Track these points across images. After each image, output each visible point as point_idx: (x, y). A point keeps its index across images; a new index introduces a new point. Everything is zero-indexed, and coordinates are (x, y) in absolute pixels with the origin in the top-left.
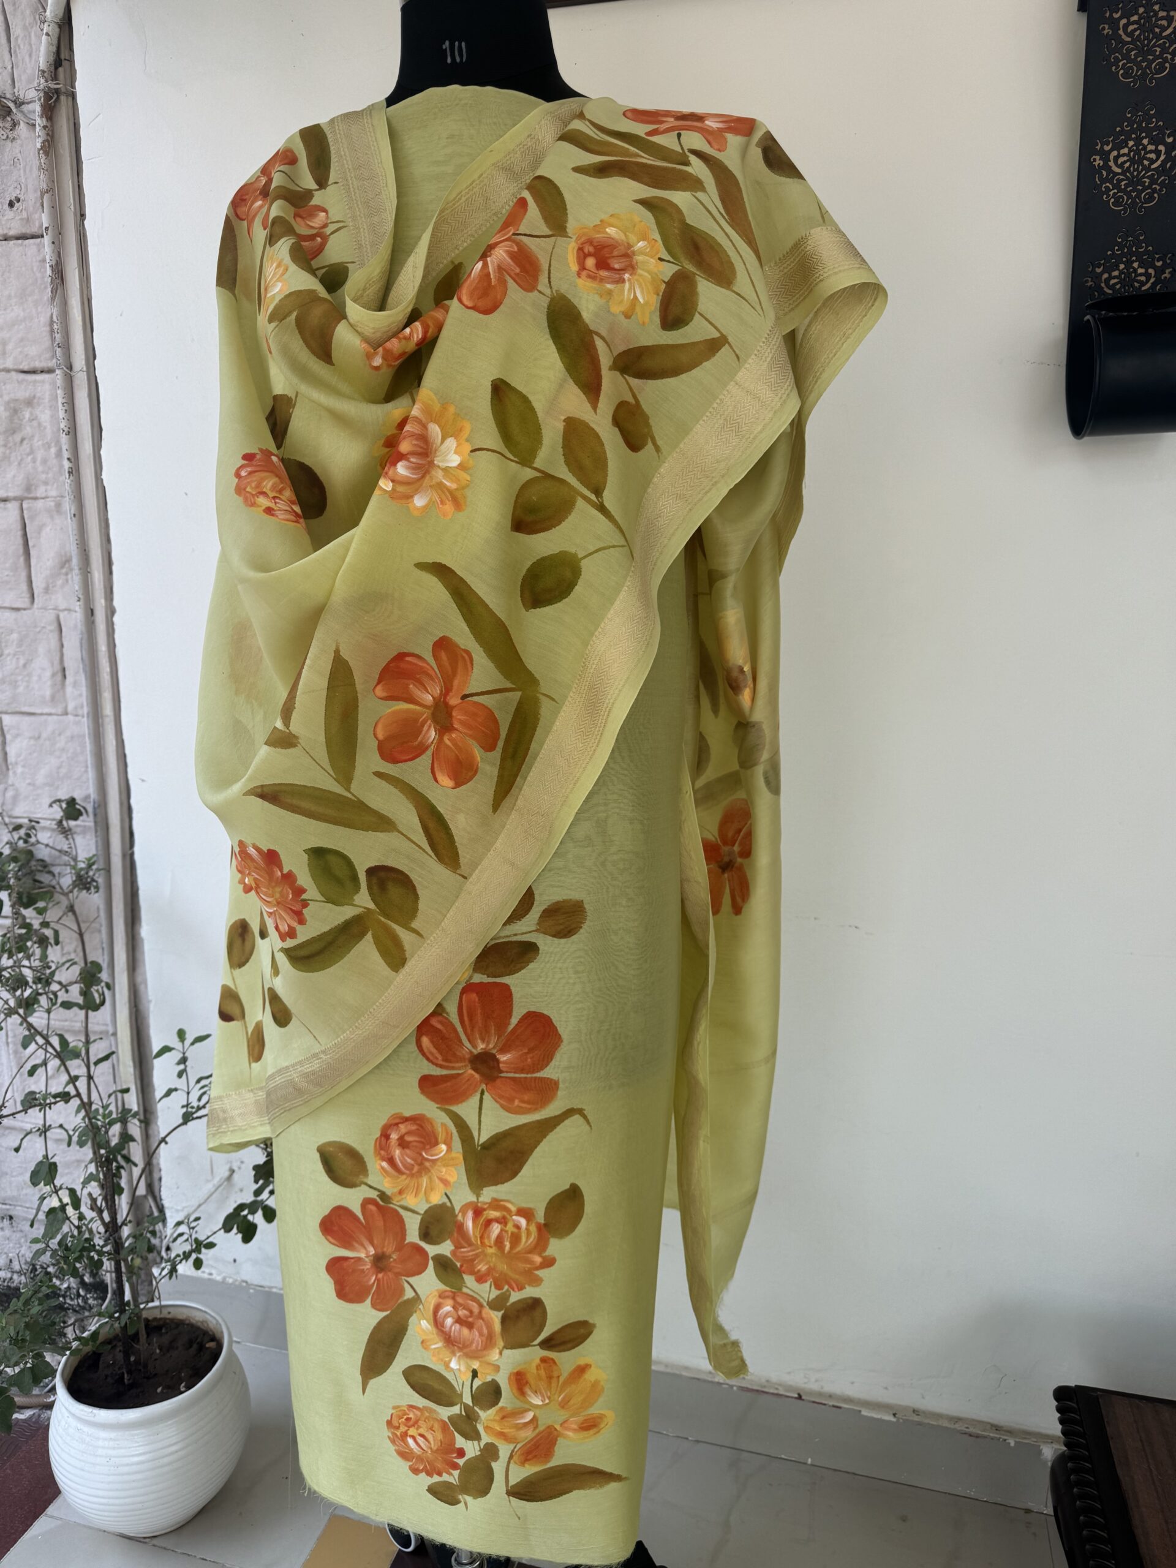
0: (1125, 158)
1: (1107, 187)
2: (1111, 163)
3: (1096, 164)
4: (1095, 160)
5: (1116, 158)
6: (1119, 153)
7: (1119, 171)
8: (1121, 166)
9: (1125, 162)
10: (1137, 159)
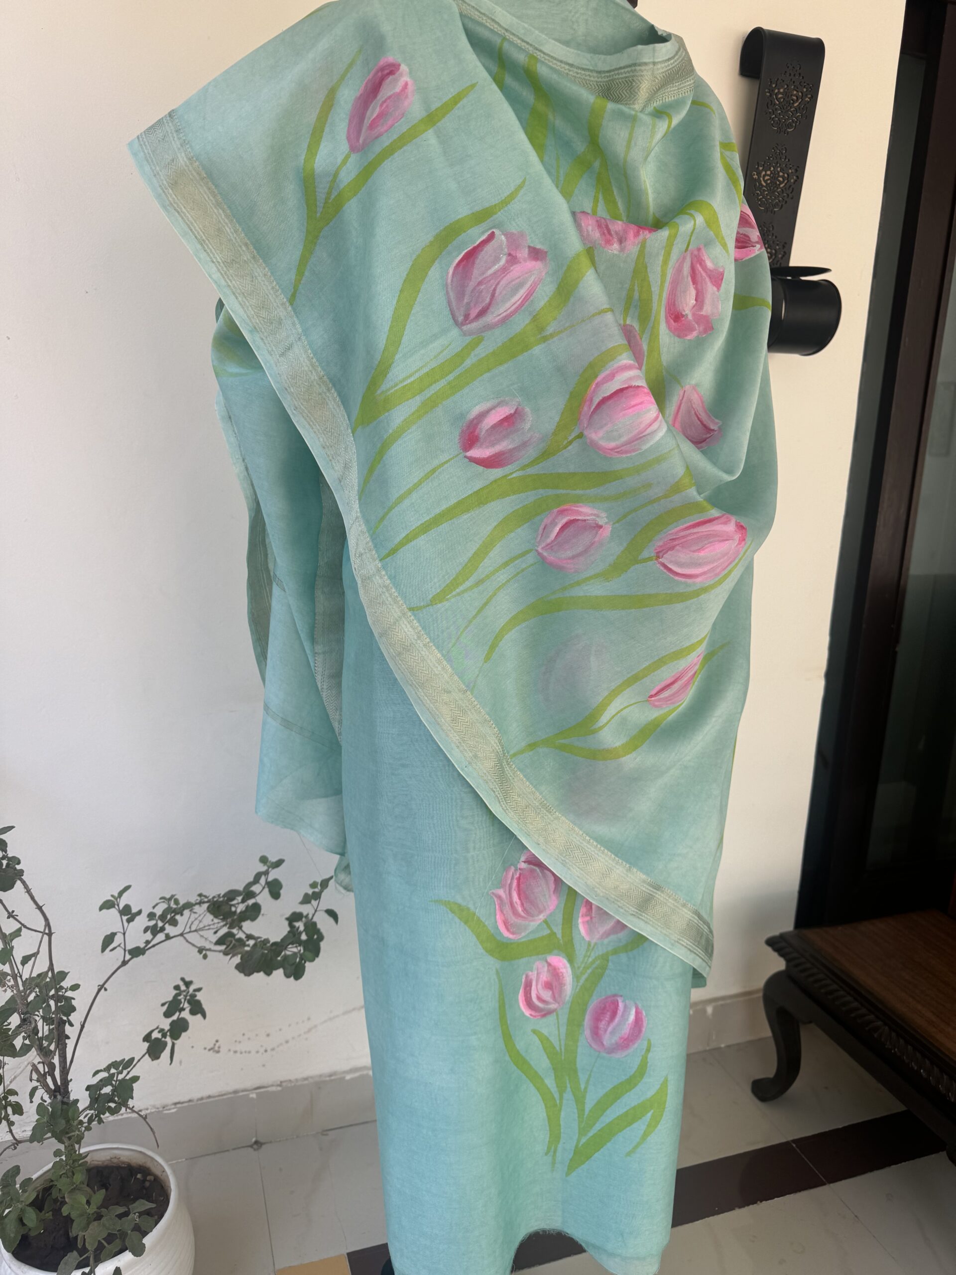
0: (769, 177)
1: (758, 194)
2: (762, 179)
3: (754, 177)
4: (754, 175)
5: (764, 176)
6: (766, 172)
7: (764, 184)
8: (765, 181)
9: (768, 180)
10: (774, 177)
